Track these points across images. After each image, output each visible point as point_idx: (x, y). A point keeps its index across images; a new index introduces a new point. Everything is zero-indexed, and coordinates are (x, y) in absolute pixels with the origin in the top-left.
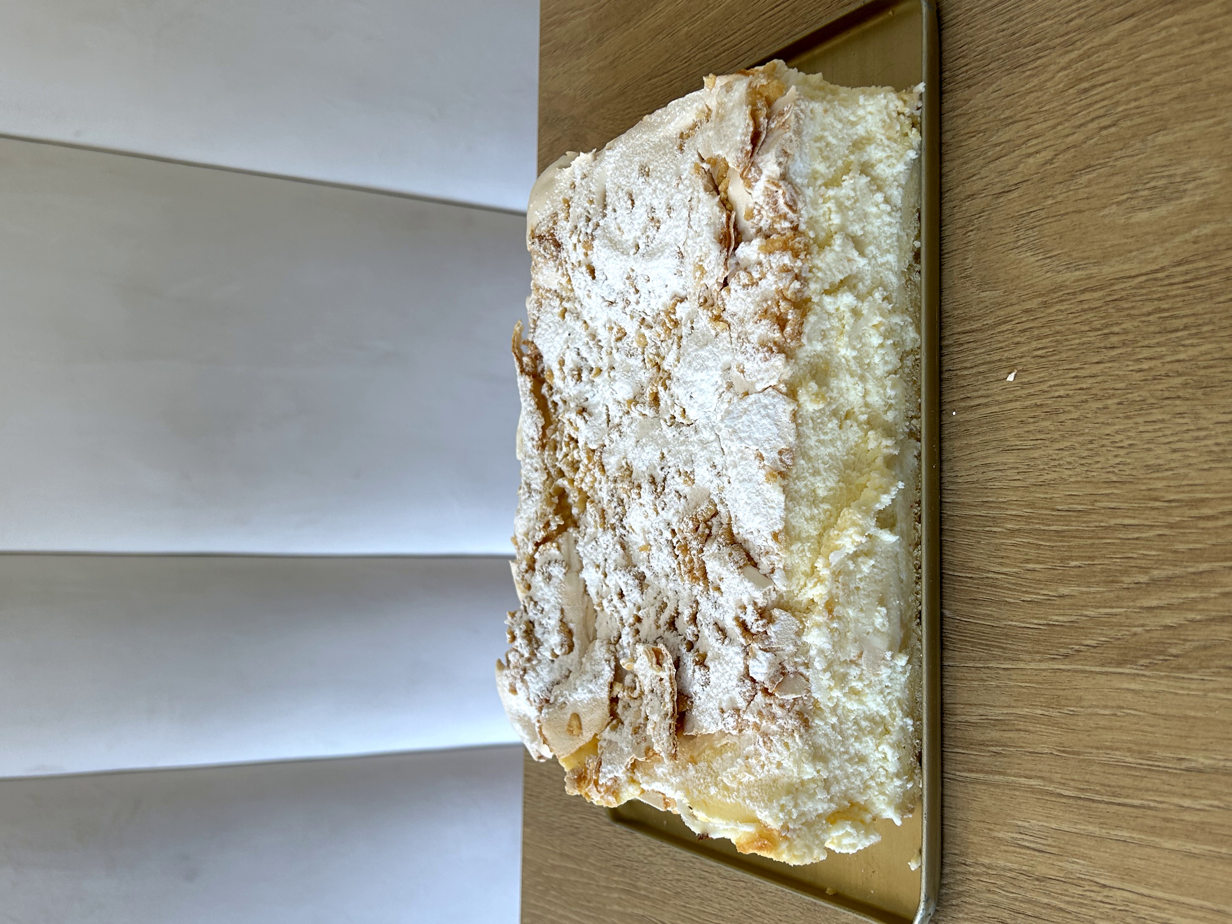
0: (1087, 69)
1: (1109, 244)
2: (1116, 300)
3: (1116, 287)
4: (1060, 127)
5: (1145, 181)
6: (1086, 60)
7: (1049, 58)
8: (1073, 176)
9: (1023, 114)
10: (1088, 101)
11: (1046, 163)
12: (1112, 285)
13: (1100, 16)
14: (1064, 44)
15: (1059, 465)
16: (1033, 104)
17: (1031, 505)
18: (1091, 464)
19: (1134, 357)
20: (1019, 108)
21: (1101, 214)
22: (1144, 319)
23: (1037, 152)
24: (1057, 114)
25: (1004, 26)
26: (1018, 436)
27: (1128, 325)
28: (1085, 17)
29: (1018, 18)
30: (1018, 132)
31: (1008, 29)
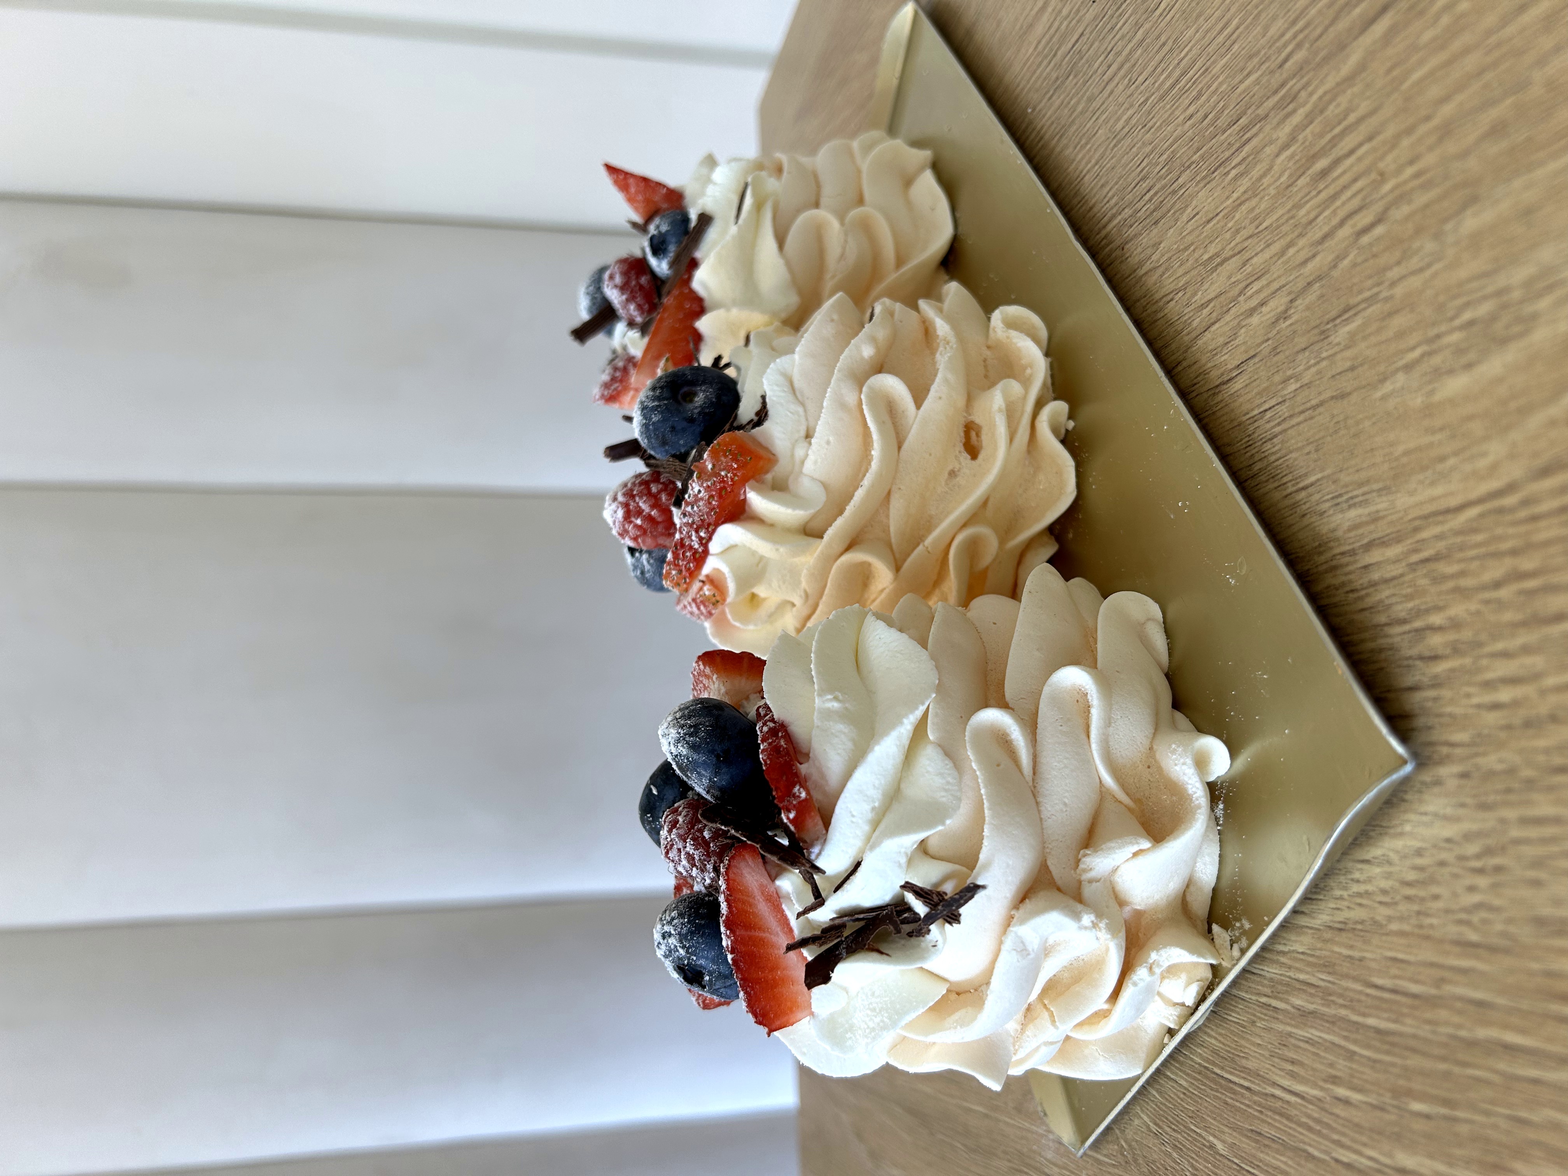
0: (1321, 135)
1: (1400, 449)
2: (1427, 560)
3: (1425, 534)
4: (1291, 251)
5: (1450, 314)
6: (1320, 119)
7: (1261, 136)
8: (1324, 332)
9: (1233, 244)
10: (1331, 191)
11: (1277, 320)
12: (1416, 530)
13: (1332, 33)
14: (1279, 106)
15: (1367, 894)
16: (1247, 222)
17: (1327, 966)
18: (1423, 900)
19: (1480, 678)
20: (1228, 235)
21: (1379, 394)
22: (1487, 595)
23: (1262, 304)
24: (1285, 228)
25: (1192, 109)
27: (1459, 610)
28: (1307, 45)
29: (1209, 87)
30: (1230, 277)
31: (1198, 111)
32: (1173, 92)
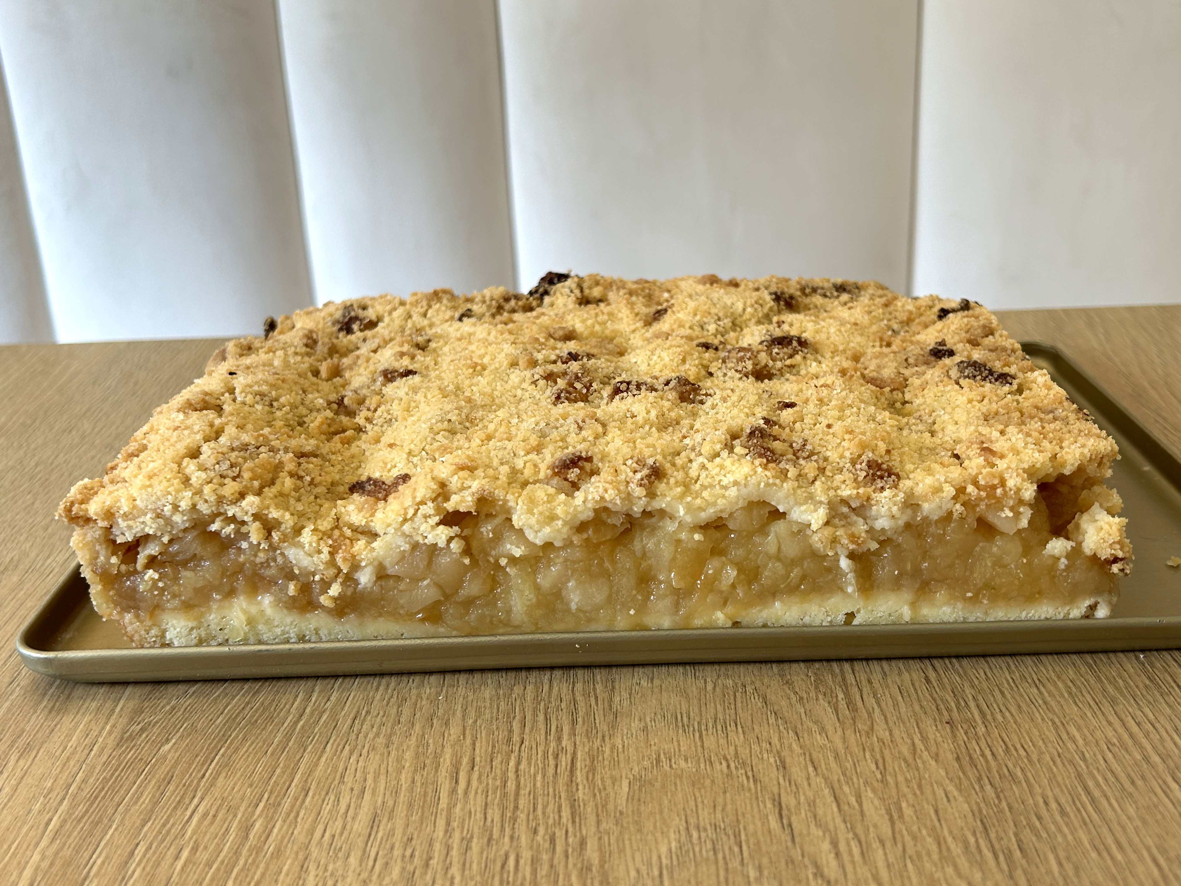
11: (817, 866)
16: (920, 848)
17: (278, 853)
26: (391, 834)
29: (1067, 825)
31: (1048, 810)
32: (1079, 789)
